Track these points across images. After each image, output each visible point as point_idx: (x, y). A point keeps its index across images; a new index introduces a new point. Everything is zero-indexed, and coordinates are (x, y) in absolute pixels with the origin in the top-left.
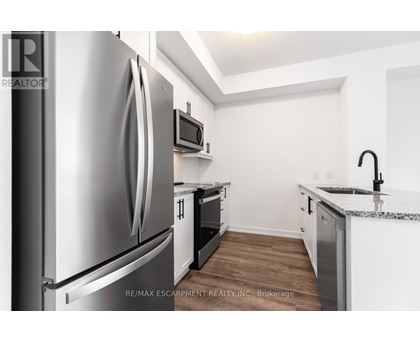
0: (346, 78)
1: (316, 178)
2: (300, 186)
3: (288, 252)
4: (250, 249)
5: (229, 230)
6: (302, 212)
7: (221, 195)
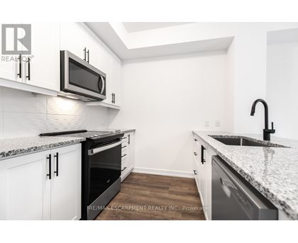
0: (233, 38)
1: (207, 126)
2: (194, 133)
3: (182, 194)
4: (148, 193)
5: (134, 171)
6: (195, 156)
7: (123, 142)
